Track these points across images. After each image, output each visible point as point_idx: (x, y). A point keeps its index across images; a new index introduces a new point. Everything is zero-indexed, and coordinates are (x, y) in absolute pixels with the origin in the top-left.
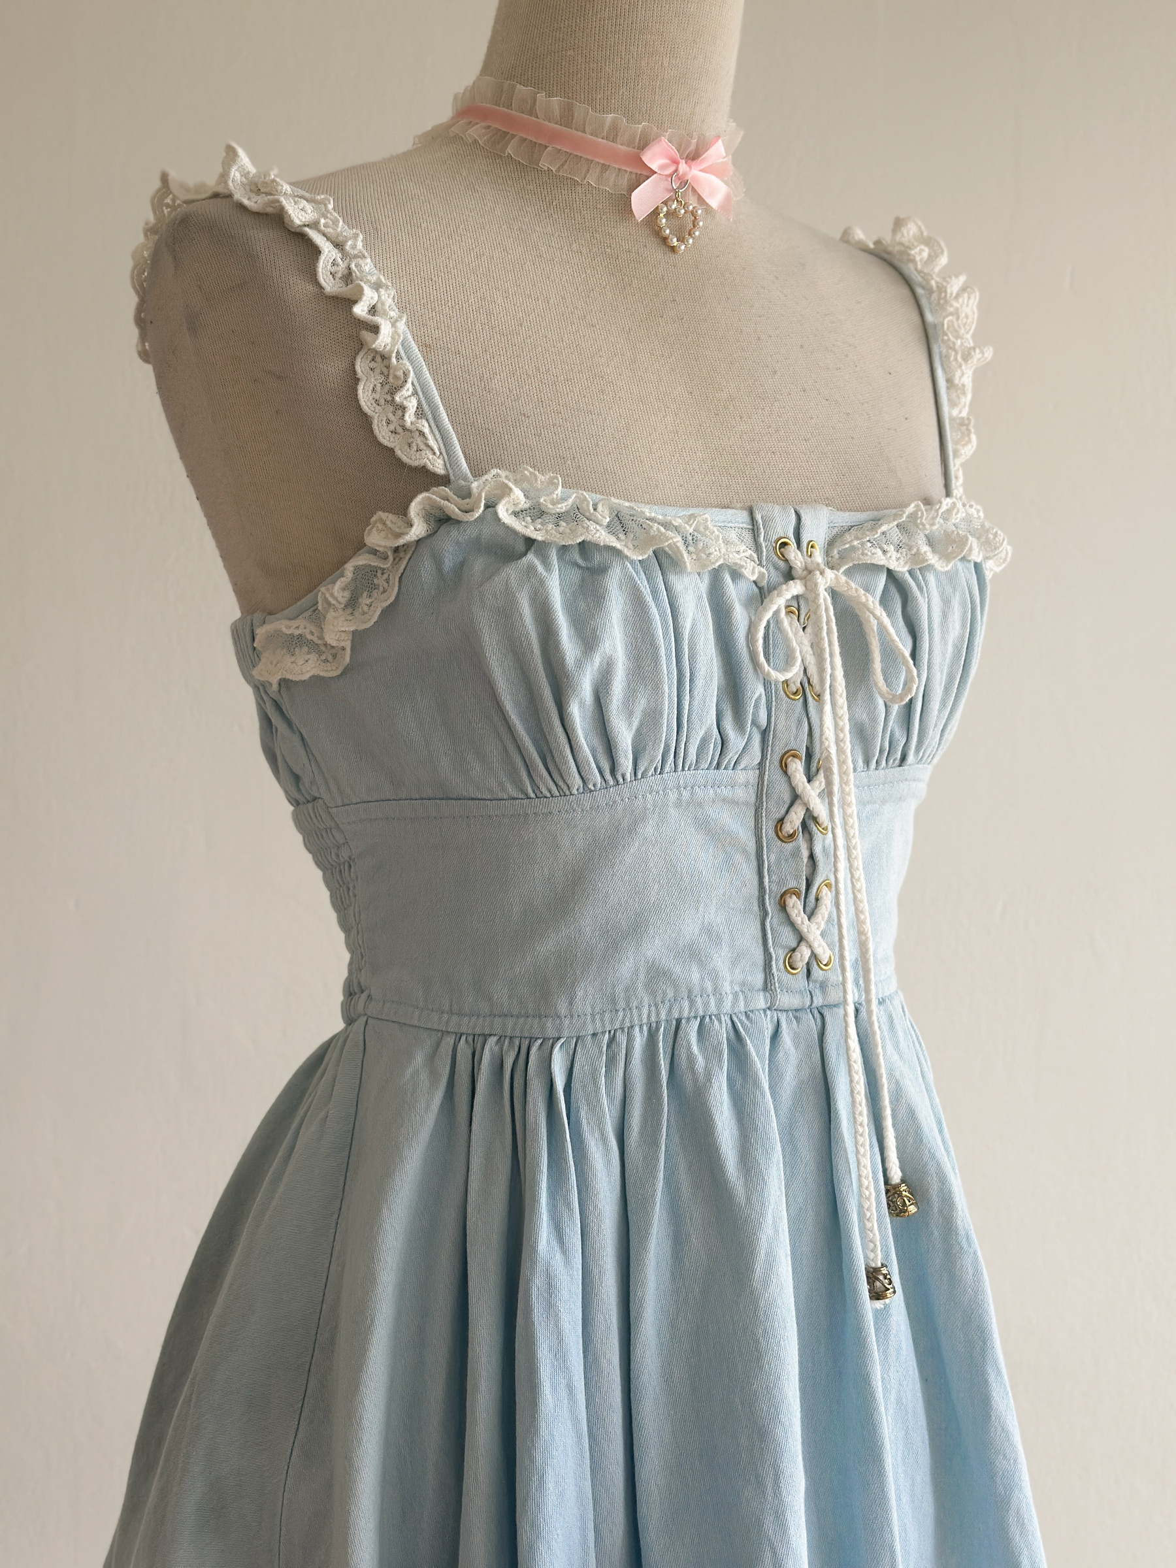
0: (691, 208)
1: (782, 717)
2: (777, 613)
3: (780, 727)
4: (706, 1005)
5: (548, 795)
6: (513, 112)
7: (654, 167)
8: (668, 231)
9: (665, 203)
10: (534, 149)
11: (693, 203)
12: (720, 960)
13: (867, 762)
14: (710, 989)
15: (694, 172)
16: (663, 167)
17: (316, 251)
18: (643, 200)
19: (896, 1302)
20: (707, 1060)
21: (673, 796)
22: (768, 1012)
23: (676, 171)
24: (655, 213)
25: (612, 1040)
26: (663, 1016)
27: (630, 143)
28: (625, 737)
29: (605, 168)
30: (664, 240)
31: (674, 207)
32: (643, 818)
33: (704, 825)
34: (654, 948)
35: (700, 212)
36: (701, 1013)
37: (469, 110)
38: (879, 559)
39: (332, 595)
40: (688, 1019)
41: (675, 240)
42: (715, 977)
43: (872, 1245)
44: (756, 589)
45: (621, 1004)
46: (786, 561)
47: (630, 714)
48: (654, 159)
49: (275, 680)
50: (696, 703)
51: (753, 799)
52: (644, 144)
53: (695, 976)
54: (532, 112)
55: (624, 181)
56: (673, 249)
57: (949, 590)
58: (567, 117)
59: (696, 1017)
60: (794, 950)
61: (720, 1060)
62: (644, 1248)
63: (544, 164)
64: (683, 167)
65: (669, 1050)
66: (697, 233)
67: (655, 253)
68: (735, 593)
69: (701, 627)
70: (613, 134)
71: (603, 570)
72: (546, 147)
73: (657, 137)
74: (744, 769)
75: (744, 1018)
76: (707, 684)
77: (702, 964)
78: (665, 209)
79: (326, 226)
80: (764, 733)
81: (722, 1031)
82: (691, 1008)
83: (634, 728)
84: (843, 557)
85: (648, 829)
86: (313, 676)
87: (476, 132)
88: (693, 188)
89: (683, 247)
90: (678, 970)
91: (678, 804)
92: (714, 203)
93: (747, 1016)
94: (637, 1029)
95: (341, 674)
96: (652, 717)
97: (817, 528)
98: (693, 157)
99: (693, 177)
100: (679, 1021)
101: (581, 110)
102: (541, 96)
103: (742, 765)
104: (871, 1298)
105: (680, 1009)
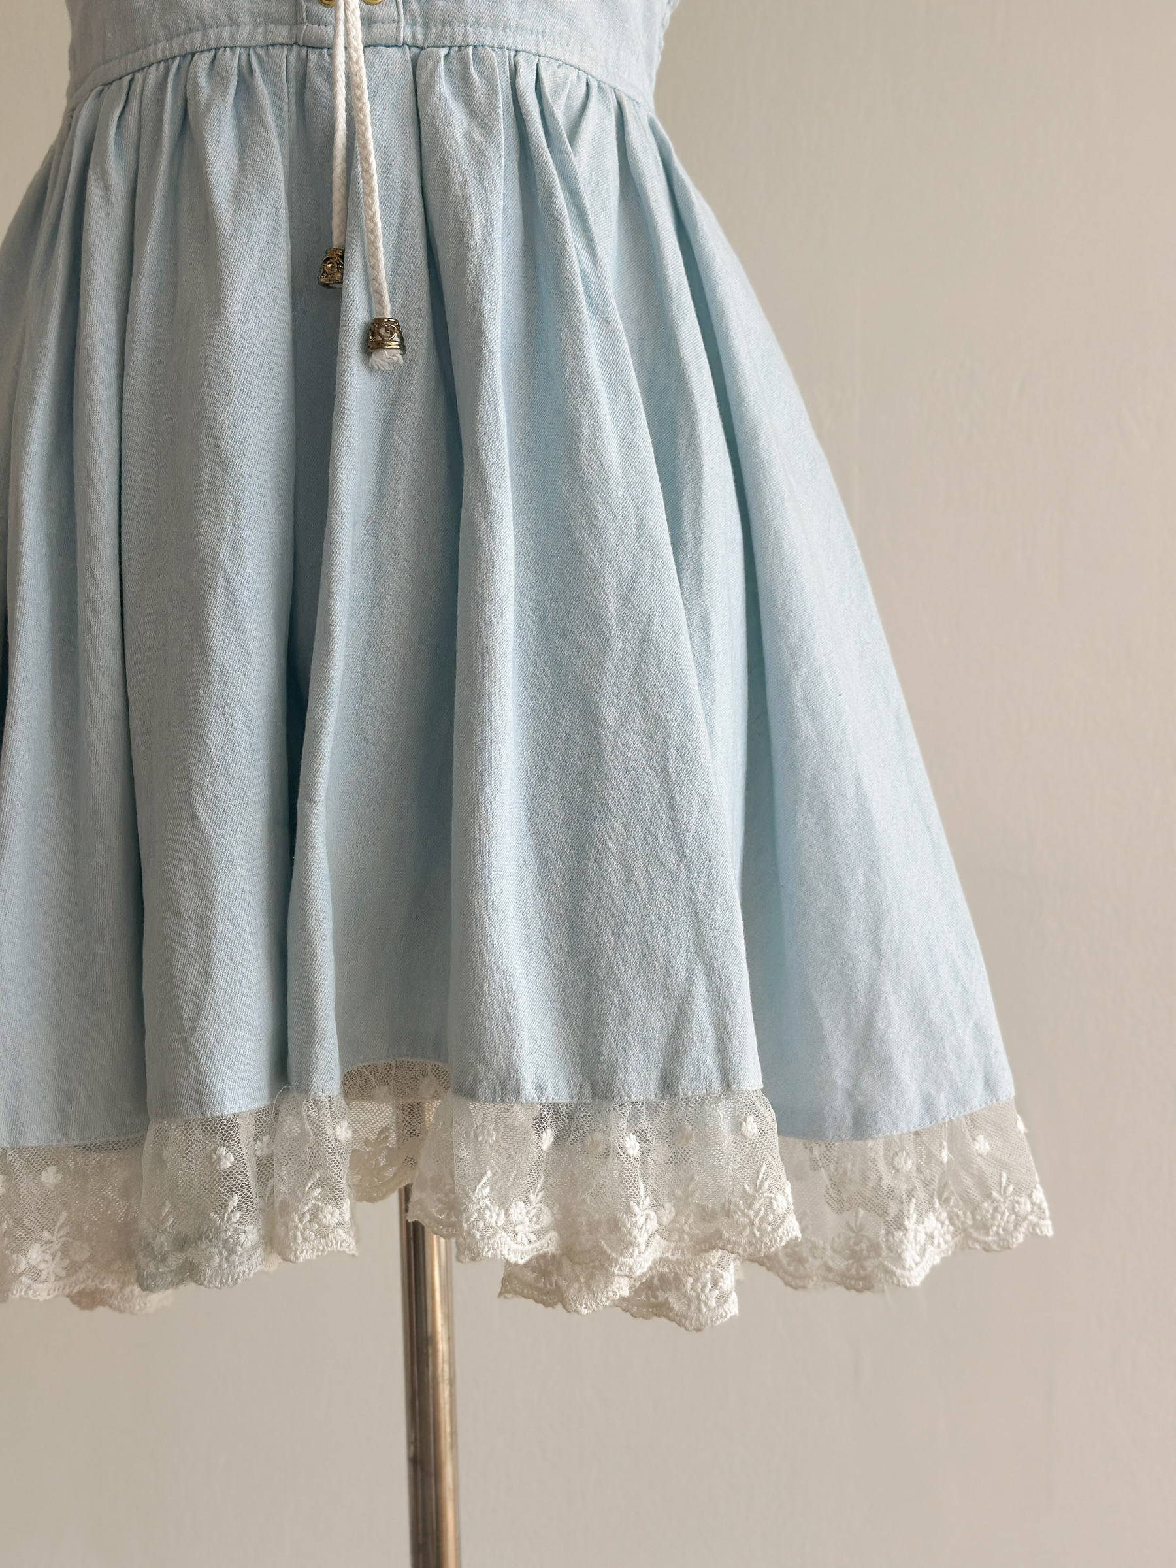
4: (218, 37)
14: (224, 19)
20: (213, 91)
25: (131, 81)
36: (214, 44)
40: (202, 52)
59: (208, 50)
61: (226, 89)
75: (261, 52)
81: (231, 61)
82: (202, 42)
93: (267, 51)
100: (191, 55)
105: (192, 43)
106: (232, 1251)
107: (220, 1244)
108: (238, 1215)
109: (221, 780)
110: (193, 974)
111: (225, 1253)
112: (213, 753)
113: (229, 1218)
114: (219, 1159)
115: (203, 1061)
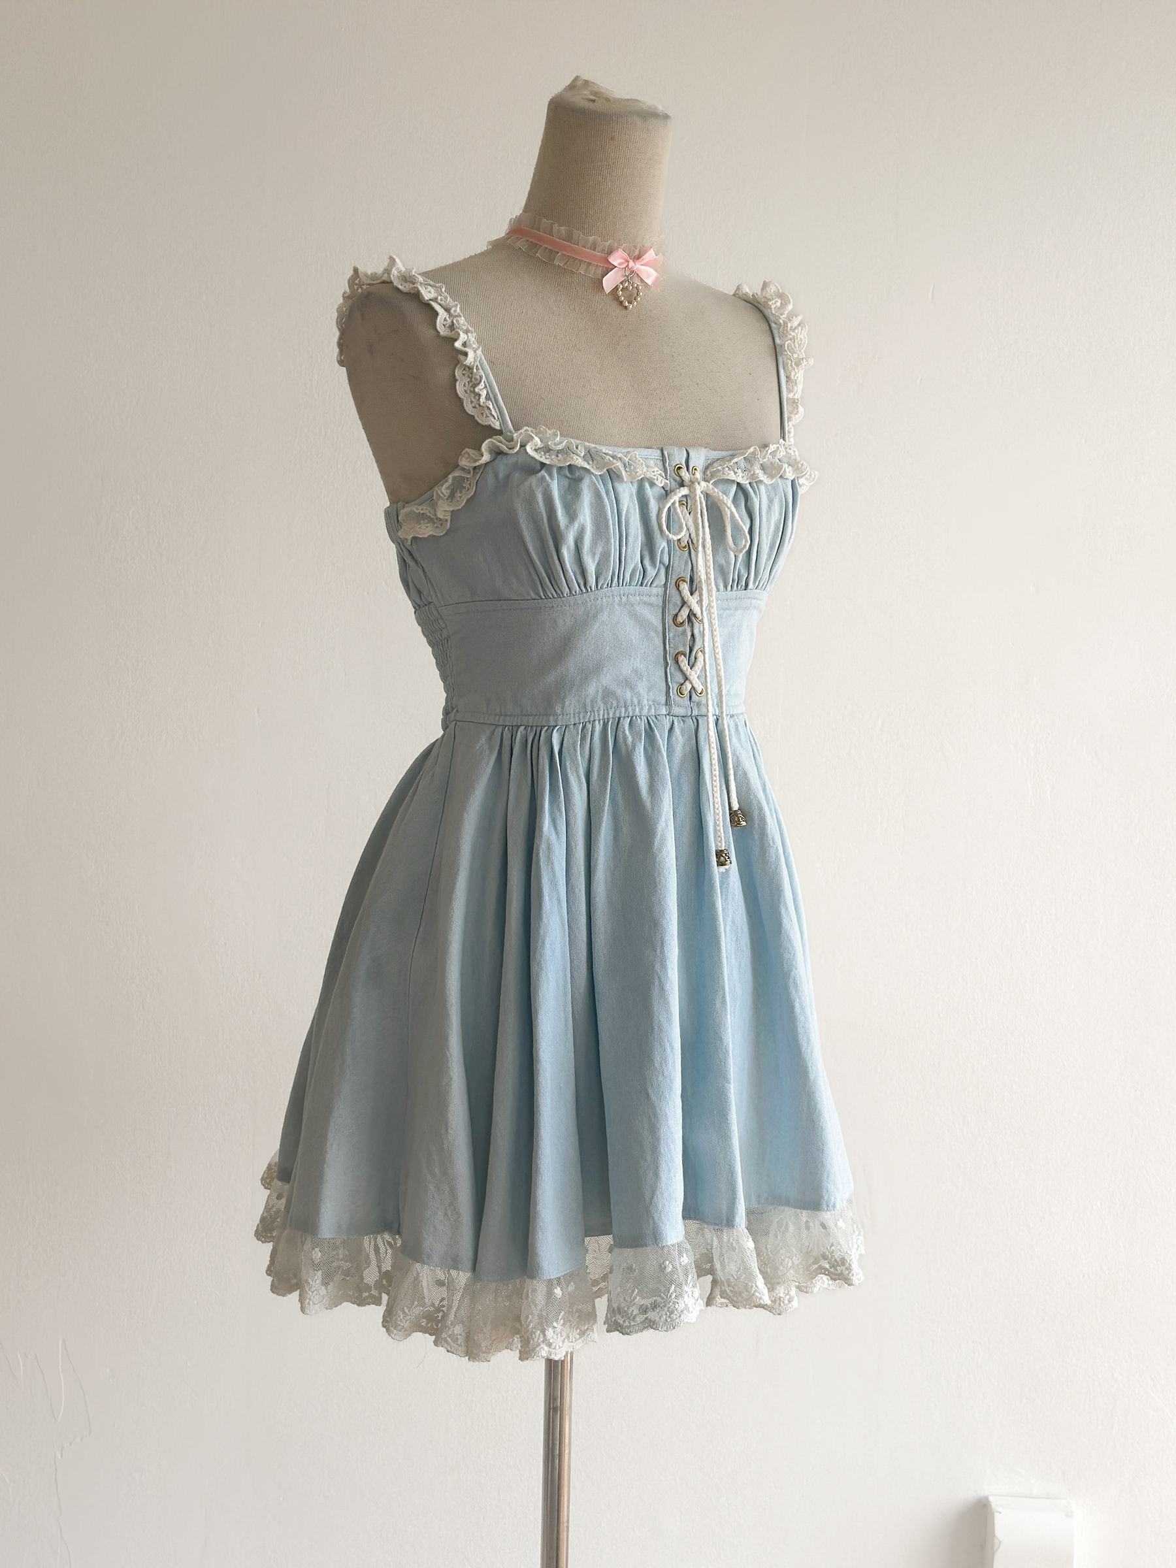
0: (636, 285)
1: (677, 559)
2: (674, 504)
3: (675, 565)
4: (634, 711)
5: (551, 597)
6: (540, 233)
7: (615, 264)
8: (623, 298)
9: (621, 283)
10: (552, 254)
11: (637, 282)
12: (642, 687)
13: (726, 587)
14: (636, 703)
15: (637, 266)
16: (620, 264)
17: (437, 314)
18: (609, 282)
19: (733, 867)
20: (633, 738)
21: (617, 599)
22: (667, 716)
23: (628, 265)
24: (616, 288)
25: (584, 727)
26: (611, 716)
27: (602, 251)
28: (591, 566)
29: (589, 264)
30: (621, 303)
31: (626, 285)
32: (601, 610)
33: (634, 616)
34: (606, 679)
35: (640, 287)
36: (631, 715)
37: (517, 229)
38: (732, 476)
39: (442, 492)
40: (624, 717)
41: (627, 303)
42: (639, 695)
43: (720, 839)
44: (664, 492)
45: (589, 708)
46: (680, 477)
47: (594, 554)
48: (616, 259)
49: (410, 538)
50: (629, 550)
51: (661, 604)
52: (610, 252)
53: (628, 695)
54: (551, 233)
55: (600, 271)
56: (626, 308)
57: (773, 494)
58: (569, 238)
59: (628, 717)
60: (682, 685)
61: (641, 738)
62: (598, 832)
63: (556, 262)
64: (631, 263)
65: (614, 733)
66: (639, 299)
67: (616, 311)
68: (649, 492)
69: (632, 511)
70: (594, 247)
71: (580, 479)
72: (558, 253)
73: (617, 249)
74: (656, 587)
75: (654, 718)
76: (635, 541)
77: (632, 689)
78: (621, 286)
79: (441, 300)
80: (667, 568)
81: (642, 725)
82: (625, 713)
83: (596, 562)
84: (712, 476)
85: (604, 617)
86: (430, 535)
87: (521, 244)
88: (637, 274)
89: (631, 307)
90: (619, 691)
91: (620, 604)
92: (649, 282)
93: (656, 718)
94: (597, 722)
95: (446, 534)
96: (605, 556)
97: (699, 458)
98: (638, 258)
99: (638, 269)
100: (619, 718)
101: (577, 233)
102: (556, 227)
103: (655, 585)
104: (718, 865)
105: (620, 713)
106: (672, 1312)
107: (666, 1309)
108: (674, 1295)
109: (661, 1078)
110: (650, 1175)
111: (668, 1314)
112: (656, 1065)
113: (671, 1296)
114: (665, 1267)
115: (656, 1219)
